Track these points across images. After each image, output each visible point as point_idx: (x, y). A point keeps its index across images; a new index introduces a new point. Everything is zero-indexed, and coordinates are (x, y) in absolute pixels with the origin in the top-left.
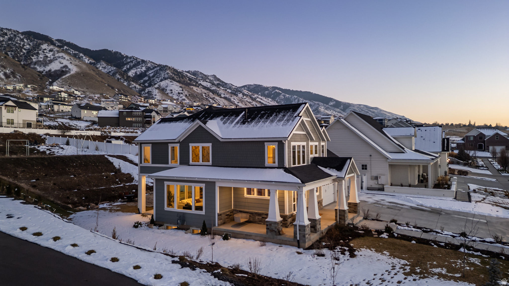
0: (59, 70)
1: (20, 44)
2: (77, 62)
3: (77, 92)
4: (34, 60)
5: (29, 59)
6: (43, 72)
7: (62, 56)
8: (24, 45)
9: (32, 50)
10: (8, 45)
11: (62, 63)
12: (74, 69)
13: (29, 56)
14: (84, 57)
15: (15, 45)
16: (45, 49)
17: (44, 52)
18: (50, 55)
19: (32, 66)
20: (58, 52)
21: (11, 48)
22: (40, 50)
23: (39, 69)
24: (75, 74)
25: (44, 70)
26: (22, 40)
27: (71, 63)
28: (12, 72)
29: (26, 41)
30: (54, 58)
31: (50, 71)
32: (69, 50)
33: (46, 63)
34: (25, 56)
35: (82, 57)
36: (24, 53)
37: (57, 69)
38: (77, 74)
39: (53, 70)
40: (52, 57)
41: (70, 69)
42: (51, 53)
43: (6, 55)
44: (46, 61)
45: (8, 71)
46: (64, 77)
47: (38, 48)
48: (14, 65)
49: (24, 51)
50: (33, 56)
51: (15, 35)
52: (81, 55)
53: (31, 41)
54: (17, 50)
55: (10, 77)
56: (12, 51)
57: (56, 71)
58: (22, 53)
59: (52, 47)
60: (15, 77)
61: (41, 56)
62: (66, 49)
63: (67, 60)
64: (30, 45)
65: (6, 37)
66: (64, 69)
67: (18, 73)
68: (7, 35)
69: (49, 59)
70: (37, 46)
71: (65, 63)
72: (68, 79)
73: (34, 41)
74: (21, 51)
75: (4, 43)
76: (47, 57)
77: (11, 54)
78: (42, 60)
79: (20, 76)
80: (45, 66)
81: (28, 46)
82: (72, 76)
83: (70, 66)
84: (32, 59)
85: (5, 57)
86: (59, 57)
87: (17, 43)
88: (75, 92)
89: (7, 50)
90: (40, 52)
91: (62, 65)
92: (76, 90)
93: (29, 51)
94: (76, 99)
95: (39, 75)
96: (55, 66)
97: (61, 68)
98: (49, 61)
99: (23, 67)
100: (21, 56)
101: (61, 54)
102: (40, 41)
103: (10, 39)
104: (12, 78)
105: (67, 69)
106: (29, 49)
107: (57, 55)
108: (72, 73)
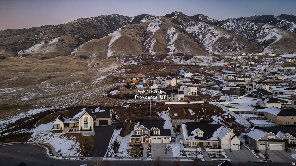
0: (270, 40)
1: (251, 28)
2: (283, 32)
3: (273, 54)
4: (257, 36)
5: (255, 36)
6: (261, 42)
7: (274, 30)
8: (253, 28)
9: (257, 30)
10: (245, 30)
11: (273, 35)
12: (279, 37)
13: (255, 34)
14: (294, 25)
15: (249, 29)
16: (264, 28)
17: (263, 30)
18: (267, 31)
19: (256, 40)
20: (272, 28)
21: (247, 31)
22: (262, 29)
23: (259, 40)
24: (279, 40)
25: (262, 41)
26: (253, 25)
27: (278, 34)
28: (243, 46)
29: (254, 25)
30: (269, 32)
31: (265, 41)
32: (285, 21)
33: (263, 37)
34: (254, 34)
35: (293, 25)
36: (253, 33)
37: (269, 39)
38: (281, 40)
39: (267, 40)
40: (268, 32)
41: (277, 38)
42: (268, 30)
43: (242, 37)
44: (264, 35)
45: (241, 46)
46: (272, 44)
47: (260, 28)
48: (245, 42)
49: (253, 31)
50: (257, 34)
51: (249, 24)
52: (292, 23)
53: (257, 25)
54: (249, 32)
55: (241, 49)
56: (247, 33)
57: (269, 40)
58: (252, 33)
59: (268, 26)
60: (244, 49)
61: (262, 33)
62: (283, 21)
63: (276, 32)
64: (256, 27)
65: (245, 26)
66: (273, 39)
67: (246, 46)
68: (246, 25)
69: (266, 33)
70: (260, 27)
71: (275, 34)
72: (274, 45)
73: (259, 24)
74: (251, 32)
75: (244, 29)
76: (265, 32)
77: (246, 35)
78: (261, 35)
79: (246, 48)
80: (263, 39)
81: (255, 28)
82: (277, 42)
83: (277, 36)
84: (256, 35)
85: (241, 39)
86: (272, 31)
87: (250, 28)
88: (272, 54)
89: (245, 33)
90: (261, 30)
91: (273, 36)
92: (272, 53)
93: (256, 31)
94: (259, 64)
95: (257, 45)
96: (268, 38)
97: (272, 38)
98: (266, 35)
99: (249, 42)
100: (251, 35)
101: (273, 30)
102: (262, 24)
103: (247, 27)
104: (243, 50)
105: (275, 38)
106: (256, 30)
107: (270, 31)
108: (277, 40)
